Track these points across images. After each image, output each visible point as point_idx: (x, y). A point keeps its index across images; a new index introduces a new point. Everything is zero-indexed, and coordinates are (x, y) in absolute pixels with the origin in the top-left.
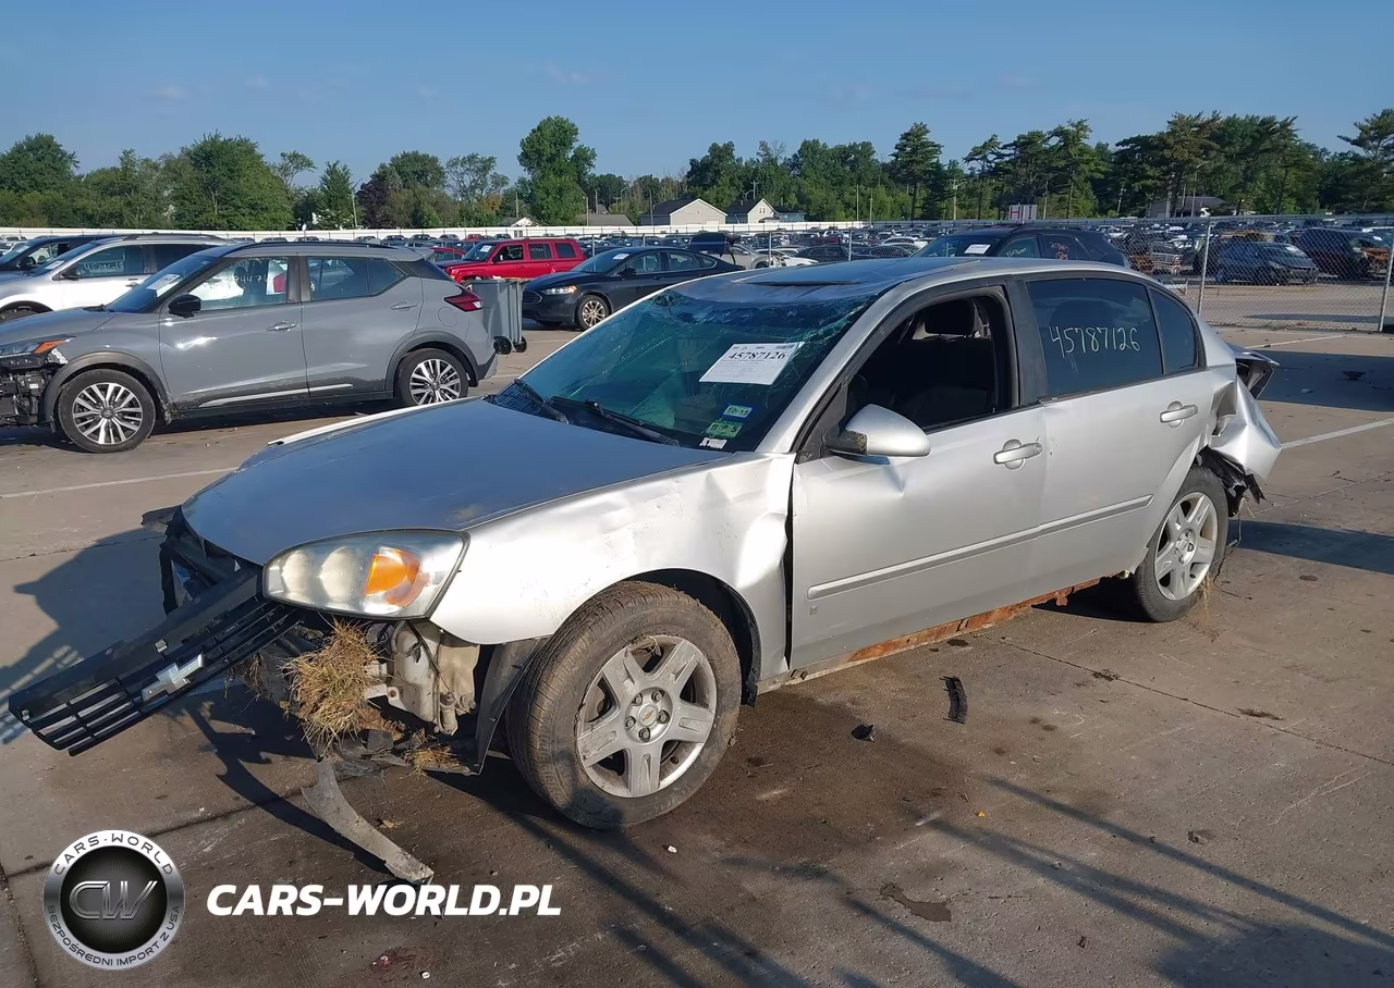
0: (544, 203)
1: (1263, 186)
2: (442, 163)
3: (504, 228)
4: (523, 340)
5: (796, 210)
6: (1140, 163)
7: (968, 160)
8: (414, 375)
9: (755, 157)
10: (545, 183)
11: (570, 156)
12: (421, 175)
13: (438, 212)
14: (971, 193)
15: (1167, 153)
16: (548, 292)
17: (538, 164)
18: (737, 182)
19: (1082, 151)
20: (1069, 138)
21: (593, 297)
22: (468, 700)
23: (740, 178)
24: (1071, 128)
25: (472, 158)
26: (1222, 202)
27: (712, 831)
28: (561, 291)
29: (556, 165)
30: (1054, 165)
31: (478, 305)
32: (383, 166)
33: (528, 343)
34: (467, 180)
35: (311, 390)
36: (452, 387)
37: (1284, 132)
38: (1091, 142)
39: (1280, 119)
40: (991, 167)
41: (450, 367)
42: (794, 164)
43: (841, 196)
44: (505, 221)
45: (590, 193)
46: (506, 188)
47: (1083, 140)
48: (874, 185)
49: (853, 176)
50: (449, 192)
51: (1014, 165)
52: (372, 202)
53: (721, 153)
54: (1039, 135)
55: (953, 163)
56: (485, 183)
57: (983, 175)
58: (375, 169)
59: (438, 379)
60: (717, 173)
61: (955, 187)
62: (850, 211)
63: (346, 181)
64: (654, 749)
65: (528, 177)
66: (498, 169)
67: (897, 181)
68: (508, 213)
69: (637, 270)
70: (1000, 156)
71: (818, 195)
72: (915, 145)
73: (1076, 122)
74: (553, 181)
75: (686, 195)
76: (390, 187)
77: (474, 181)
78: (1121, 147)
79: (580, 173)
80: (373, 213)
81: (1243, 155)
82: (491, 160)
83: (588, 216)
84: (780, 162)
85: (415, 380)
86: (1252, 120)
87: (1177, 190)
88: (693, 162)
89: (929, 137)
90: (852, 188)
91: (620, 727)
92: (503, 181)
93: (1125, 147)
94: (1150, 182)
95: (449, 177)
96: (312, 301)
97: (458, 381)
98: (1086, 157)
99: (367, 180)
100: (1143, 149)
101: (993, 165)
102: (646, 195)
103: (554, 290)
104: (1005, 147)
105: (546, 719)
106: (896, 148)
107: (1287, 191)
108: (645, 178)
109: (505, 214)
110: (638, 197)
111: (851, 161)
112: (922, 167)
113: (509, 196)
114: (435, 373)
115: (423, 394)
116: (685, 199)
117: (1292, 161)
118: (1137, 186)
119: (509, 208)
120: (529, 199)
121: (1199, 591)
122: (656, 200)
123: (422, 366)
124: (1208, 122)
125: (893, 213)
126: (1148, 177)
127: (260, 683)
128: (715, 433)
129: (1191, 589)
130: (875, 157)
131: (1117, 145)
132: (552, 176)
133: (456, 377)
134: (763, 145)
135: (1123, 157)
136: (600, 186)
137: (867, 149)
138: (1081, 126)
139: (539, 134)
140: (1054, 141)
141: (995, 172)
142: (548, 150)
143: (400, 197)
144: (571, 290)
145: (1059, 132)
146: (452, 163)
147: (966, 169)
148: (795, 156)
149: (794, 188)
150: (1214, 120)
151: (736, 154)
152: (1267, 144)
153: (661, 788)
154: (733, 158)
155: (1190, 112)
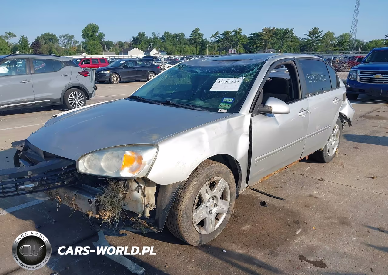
0: (90, 49)
1: (286, 47)
2: (58, 36)
3: (78, 56)
4: (96, 86)
5: (164, 51)
6: (256, 40)
7: (211, 38)
8: (69, 97)
9: (151, 36)
10: (90, 43)
11: (97, 35)
12: (51, 40)
13: (57, 51)
14: (212, 47)
15: (262, 37)
16: (101, 72)
17: (88, 37)
18: (146, 43)
19: (241, 36)
20: (237, 33)
21: (115, 74)
22: (153, 205)
23: (147, 42)
24: (237, 30)
25: (67, 35)
26: (276, 51)
27: (234, 243)
28: (105, 72)
29: (93, 38)
30: (233, 40)
31: (88, 74)
32: (38, 37)
33: (98, 87)
34: (66, 42)
35: (36, 102)
36: (81, 100)
37: (291, 32)
38: (243, 34)
39: (290, 29)
40: (217, 40)
41: (81, 94)
42: (163, 38)
43: (176, 48)
44: (78, 54)
45: (104, 46)
46: (78, 44)
47: (241, 33)
48: (185, 45)
49: (179, 42)
50: (60, 45)
51: (223, 40)
52: (36, 48)
53: (141, 35)
54: (229, 32)
55: (206, 39)
56: (71, 43)
57: (214, 43)
58: (36, 38)
59: (77, 98)
60: (141, 40)
61: (207, 46)
62: (180, 52)
63: (27, 41)
64: (213, 217)
65: (84, 41)
66: (75, 38)
67: (191, 44)
68: (79, 52)
69: (128, 66)
70: (219, 37)
71: (170, 47)
72: (196, 34)
73: (239, 28)
74: (92, 42)
75: (132, 47)
76: (41, 43)
77: (68, 42)
78: (250, 36)
79: (100, 40)
80: (36, 51)
81: (281, 38)
82: (73, 36)
83: (103, 52)
84: (158, 38)
85: (70, 98)
86: (282, 29)
87: (265, 48)
88: (133, 37)
89: (200, 32)
90: (179, 46)
91: (204, 210)
92: (77, 42)
93: (252, 36)
94: (258, 45)
95: (60, 41)
96: (35, 73)
97: (83, 98)
98: (242, 38)
99: (34, 41)
100: (256, 36)
101: (218, 40)
102: (120, 47)
103: (103, 72)
104: (220, 35)
105: (184, 210)
106: (191, 34)
107: (292, 48)
108: (119, 42)
109: (78, 52)
110: (118, 47)
111: (178, 38)
112: (198, 40)
113: (79, 47)
114: (76, 96)
115: (73, 103)
116: (132, 48)
117: (293, 40)
118: (255, 46)
119: (79, 50)
120: (85, 48)
121: (335, 153)
122: (123, 48)
123: (72, 94)
124: (272, 30)
125: (190, 53)
126: (258, 44)
127: (76, 205)
128: (222, 107)
129: (334, 152)
130: (185, 37)
131: (250, 35)
132: (92, 41)
133: (82, 97)
134: (153, 33)
135: (251, 38)
136: (106, 44)
137: (182, 35)
138: (240, 29)
139: (87, 28)
140: (233, 33)
141: (218, 42)
142: (91, 33)
143: (44, 46)
144: (108, 72)
145: (235, 31)
146: (61, 37)
147: (210, 41)
148: (163, 36)
149: (163, 45)
150: (273, 29)
151: (146, 35)
152: (287, 36)
153: (215, 229)
154: (145, 36)
155: (267, 27)
